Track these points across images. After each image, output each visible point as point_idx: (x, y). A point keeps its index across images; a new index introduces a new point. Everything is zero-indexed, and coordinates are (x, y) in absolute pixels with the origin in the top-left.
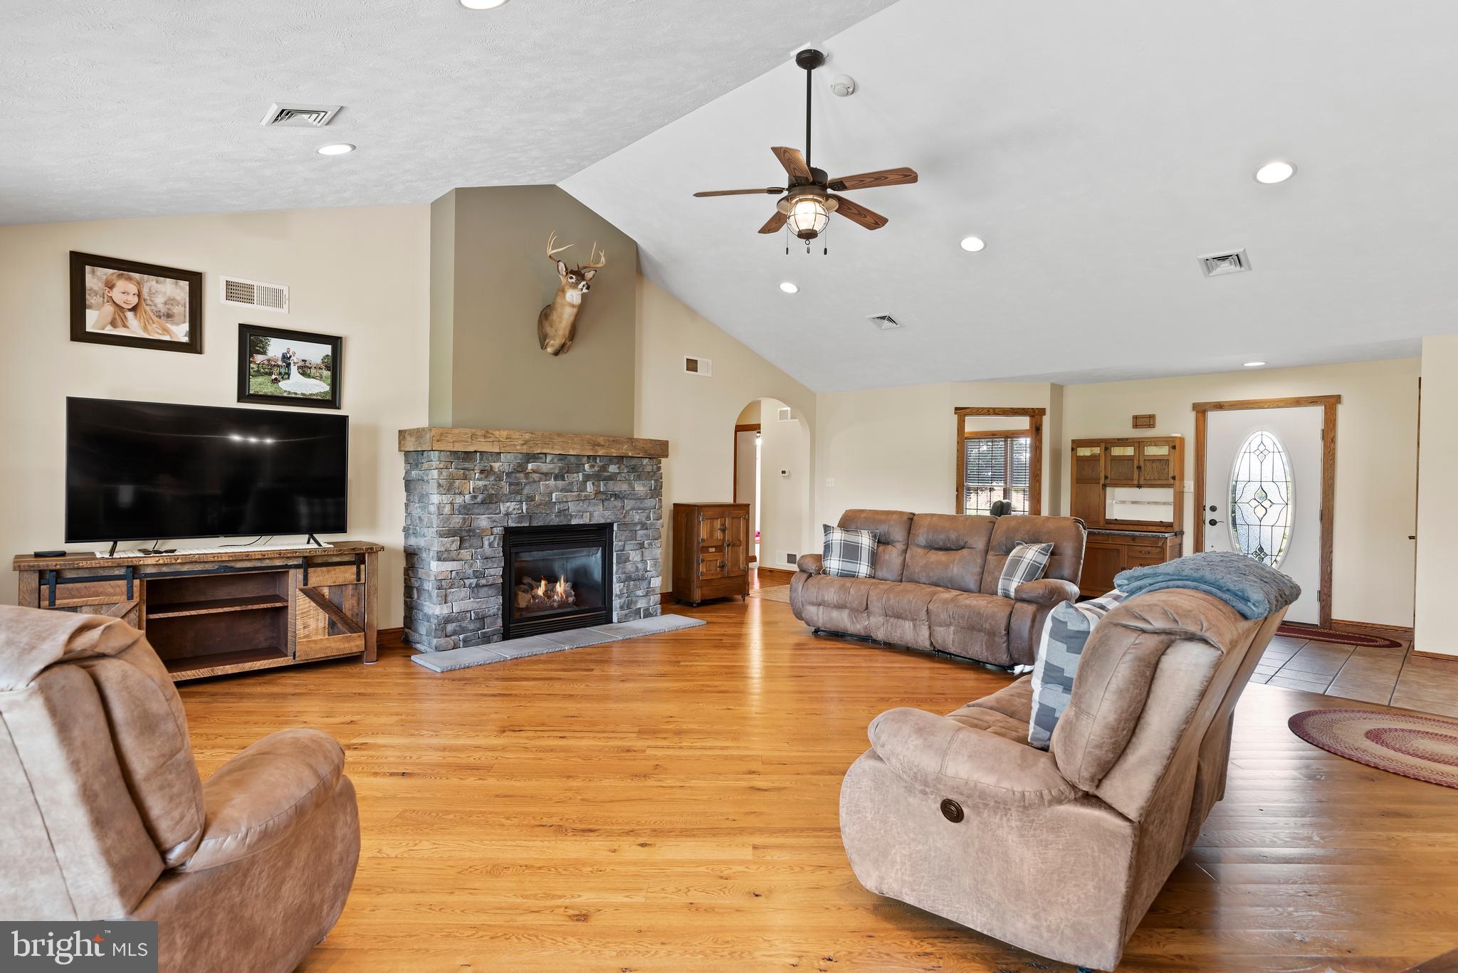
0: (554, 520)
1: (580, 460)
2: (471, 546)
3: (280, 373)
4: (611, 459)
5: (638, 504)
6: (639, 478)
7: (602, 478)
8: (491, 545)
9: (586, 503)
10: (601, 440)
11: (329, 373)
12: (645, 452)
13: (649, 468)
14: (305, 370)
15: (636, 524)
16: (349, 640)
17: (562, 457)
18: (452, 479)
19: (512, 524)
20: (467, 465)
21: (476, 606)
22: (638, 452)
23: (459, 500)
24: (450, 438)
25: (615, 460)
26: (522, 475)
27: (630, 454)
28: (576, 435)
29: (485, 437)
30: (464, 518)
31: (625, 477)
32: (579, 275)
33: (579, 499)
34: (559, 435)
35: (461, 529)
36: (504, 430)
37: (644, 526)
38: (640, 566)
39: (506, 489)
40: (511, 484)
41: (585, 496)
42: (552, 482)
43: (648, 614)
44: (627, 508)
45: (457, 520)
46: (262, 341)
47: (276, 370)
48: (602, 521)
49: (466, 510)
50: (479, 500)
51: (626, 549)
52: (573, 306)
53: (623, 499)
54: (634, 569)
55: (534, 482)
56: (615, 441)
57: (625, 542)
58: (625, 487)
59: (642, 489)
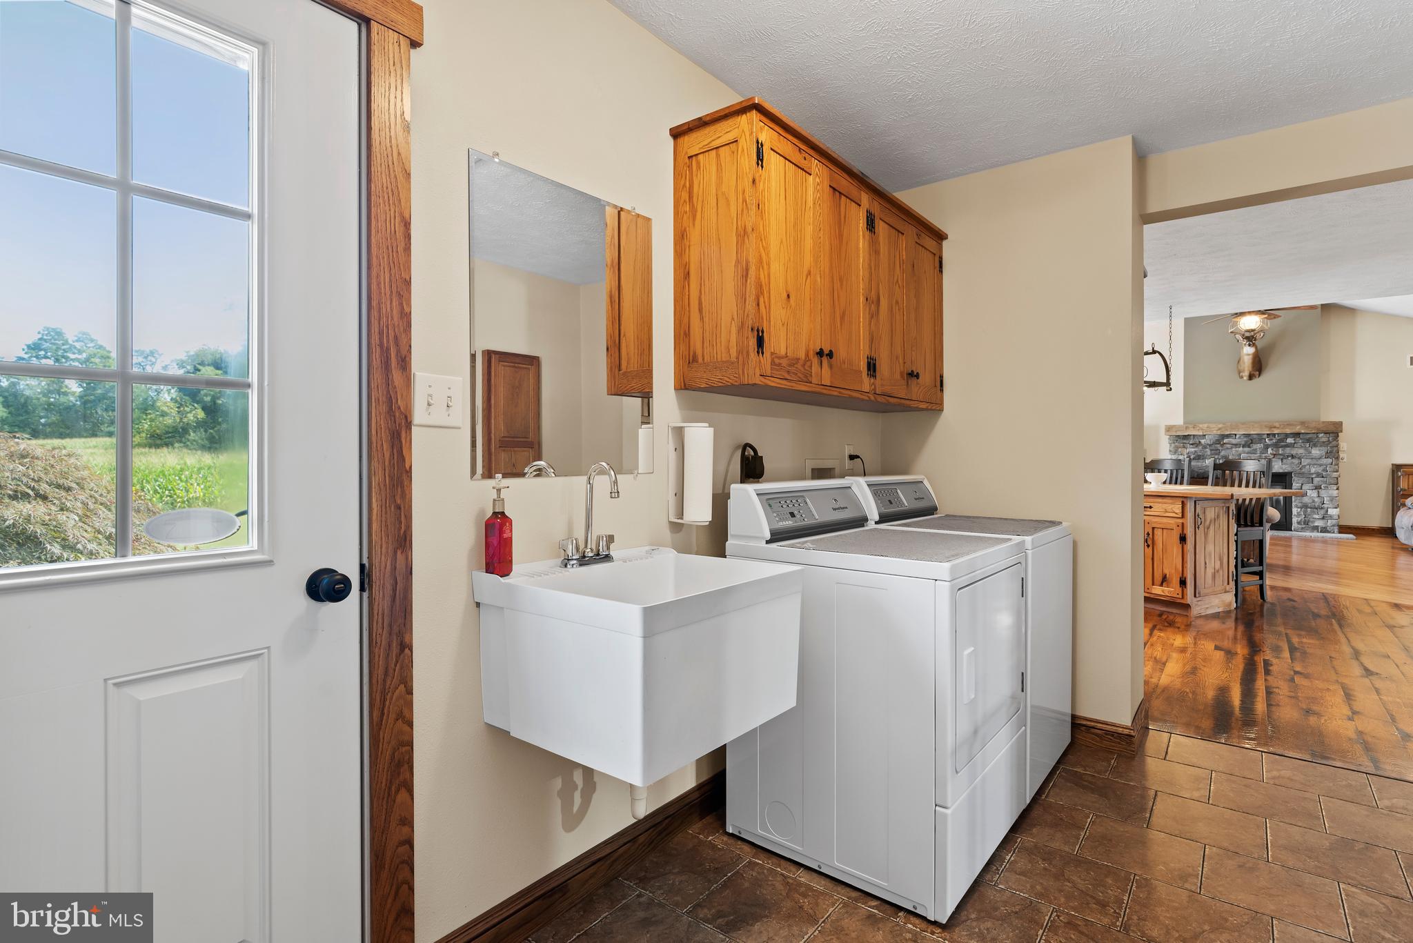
1: (1261, 436)
4: (1287, 436)
5: (1314, 461)
6: (1315, 445)
10: (1277, 425)
12: (1318, 429)
13: (1325, 439)
15: (1313, 474)
17: (1247, 436)
18: (1177, 448)
20: (1185, 441)
24: (1173, 430)
26: (1218, 445)
28: (1256, 423)
29: (1193, 428)
31: (1301, 446)
32: (1251, 339)
34: (1243, 424)
36: (1205, 423)
37: (1318, 475)
38: (1316, 500)
39: (1209, 453)
40: (1211, 450)
41: (1265, 456)
42: (1241, 449)
43: (1324, 530)
44: (1303, 464)
48: (1281, 471)
51: (1303, 488)
52: (1249, 355)
53: (1300, 458)
54: (1311, 501)
55: (1228, 448)
56: (1289, 425)
57: (1302, 484)
58: (1301, 451)
59: (1318, 452)
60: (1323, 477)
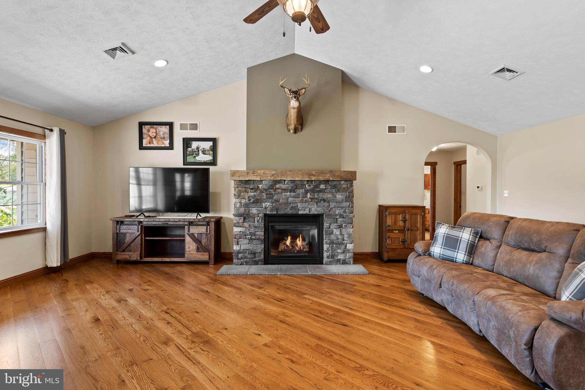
0: (289, 211)
1: (303, 183)
2: (249, 221)
3: (196, 154)
4: (320, 182)
5: (338, 205)
6: (339, 191)
7: (316, 191)
8: (258, 221)
9: (307, 203)
10: (314, 173)
11: (212, 152)
12: (341, 177)
13: (345, 186)
14: (204, 152)
15: (337, 215)
16: (203, 255)
17: (293, 181)
18: (240, 192)
19: (268, 212)
20: (246, 186)
21: (251, 248)
22: (336, 178)
23: (243, 201)
24: (238, 175)
25: (323, 182)
26: (272, 190)
27: (331, 179)
28: (299, 171)
29: (253, 173)
30: (245, 209)
31: (329, 191)
32: (296, 94)
33: (302, 201)
34: (290, 171)
35: (244, 214)
36: (262, 169)
37: (341, 216)
38: (339, 237)
39: (265, 197)
40: (267, 194)
41: (306, 200)
42: (288, 193)
43: (344, 262)
44: (331, 207)
45: (242, 210)
46: (190, 143)
47: (195, 153)
48: (316, 213)
49: (246, 205)
50: (252, 201)
51: (331, 227)
52: (294, 108)
53: (329, 202)
54: (336, 238)
55: (279, 193)
56: (322, 173)
57: (330, 224)
58: (330, 196)
59: (341, 197)
60: (344, 218)
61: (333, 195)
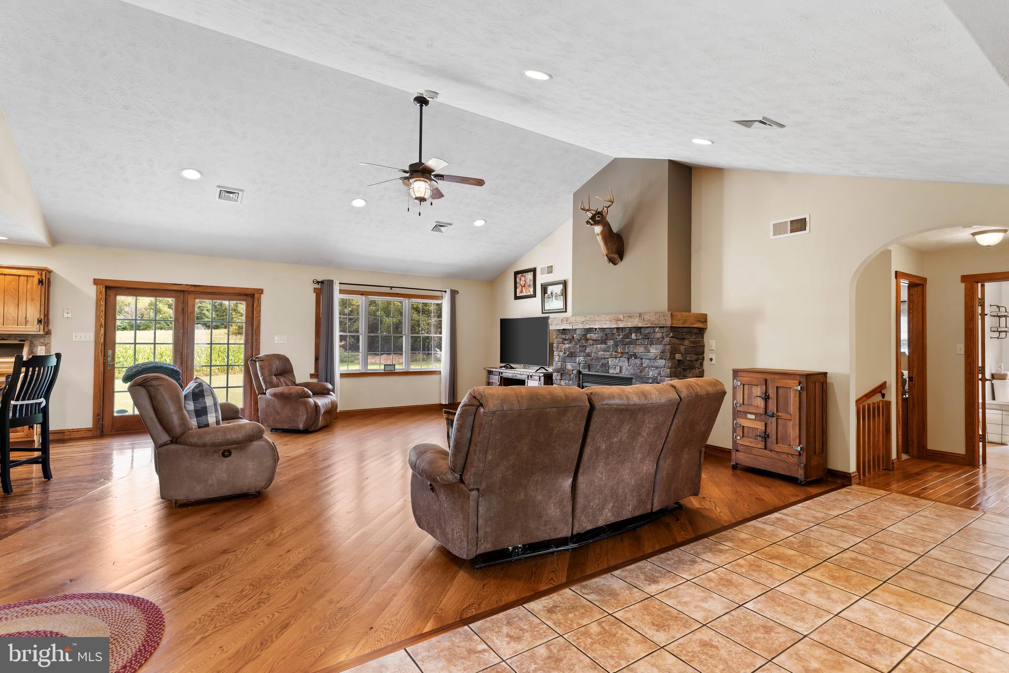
0: (599, 369)
1: (612, 331)
2: (565, 379)
4: (630, 330)
5: (652, 363)
6: (652, 343)
7: (626, 343)
8: (572, 380)
9: (618, 360)
11: (563, 297)
13: (659, 335)
14: (556, 298)
17: (603, 329)
18: (558, 343)
20: (563, 336)
22: (646, 323)
23: (560, 354)
26: (585, 341)
28: (607, 315)
30: (561, 364)
31: (641, 342)
33: (612, 357)
35: (560, 369)
37: (655, 380)
39: (578, 350)
40: (580, 347)
41: (616, 355)
42: (599, 346)
44: (644, 365)
45: (559, 365)
46: (546, 289)
47: (550, 300)
48: (627, 373)
49: (563, 359)
50: (566, 355)
52: (598, 235)
53: (641, 359)
55: (590, 345)
56: (630, 317)
58: (642, 349)
59: (654, 351)
61: (646, 348)
